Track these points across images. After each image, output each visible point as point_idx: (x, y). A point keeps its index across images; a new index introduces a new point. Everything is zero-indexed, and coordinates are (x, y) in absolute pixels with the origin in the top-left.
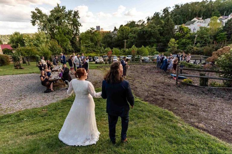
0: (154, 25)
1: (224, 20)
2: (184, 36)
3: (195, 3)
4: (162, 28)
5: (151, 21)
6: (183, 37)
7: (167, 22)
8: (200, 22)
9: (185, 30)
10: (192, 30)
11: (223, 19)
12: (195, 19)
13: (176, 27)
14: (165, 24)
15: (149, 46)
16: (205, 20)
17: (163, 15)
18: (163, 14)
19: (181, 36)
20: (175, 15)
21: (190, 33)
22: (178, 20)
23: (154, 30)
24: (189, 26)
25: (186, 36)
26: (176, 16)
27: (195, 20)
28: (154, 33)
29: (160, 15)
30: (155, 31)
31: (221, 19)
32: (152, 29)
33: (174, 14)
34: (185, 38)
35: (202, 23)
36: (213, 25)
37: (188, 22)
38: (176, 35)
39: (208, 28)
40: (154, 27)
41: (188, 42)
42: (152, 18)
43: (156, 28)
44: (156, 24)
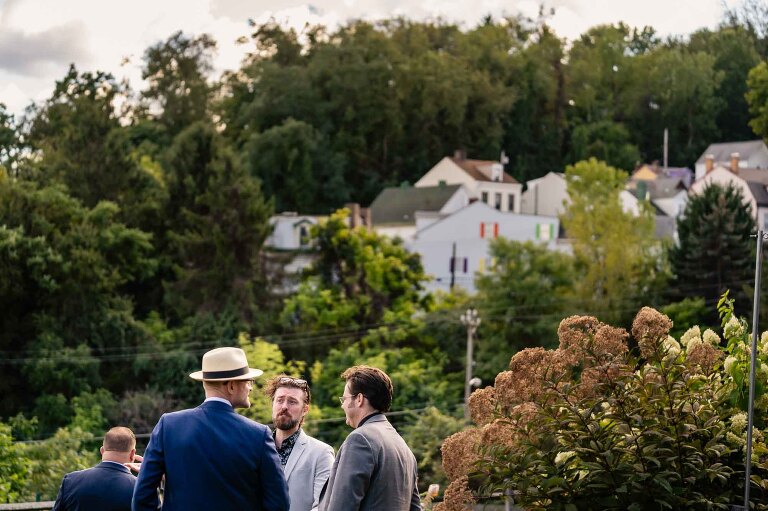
0: (57, 192)
1: (666, 196)
2: (365, 320)
3: (429, 30)
4: (145, 230)
5: (26, 153)
6: (362, 332)
7: (189, 180)
8: (492, 200)
9: (377, 260)
10: (434, 266)
11: (660, 187)
12: (448, 170)
13: (286, 231)
14: (178, 195)
15: (20, 419)
16: (531, 184)
17: (156, 108)
18: (151, 94)
19: (343, 321)
20: (269, 119)
21: (422, 295)
22: (299, 161)
23: (66, 252)
24: (405, 233)
25: (393, 326)
26: (275, 130)
27: (450, 181)
28: (60, 279)
29: (117, 102)
30: (76, 252)
31: (643, 186)
32: (31, 230)
33: (259, 103)
34: (384, 343)
35: (511, 207)
36: (598, 236)
37: (391, 197)
38: (297, 308)
39: (558, 256)
40: (62, 222)
41: (414, 380)
42: (38, 121)
43: (85, 230)
44: (86, 188)
